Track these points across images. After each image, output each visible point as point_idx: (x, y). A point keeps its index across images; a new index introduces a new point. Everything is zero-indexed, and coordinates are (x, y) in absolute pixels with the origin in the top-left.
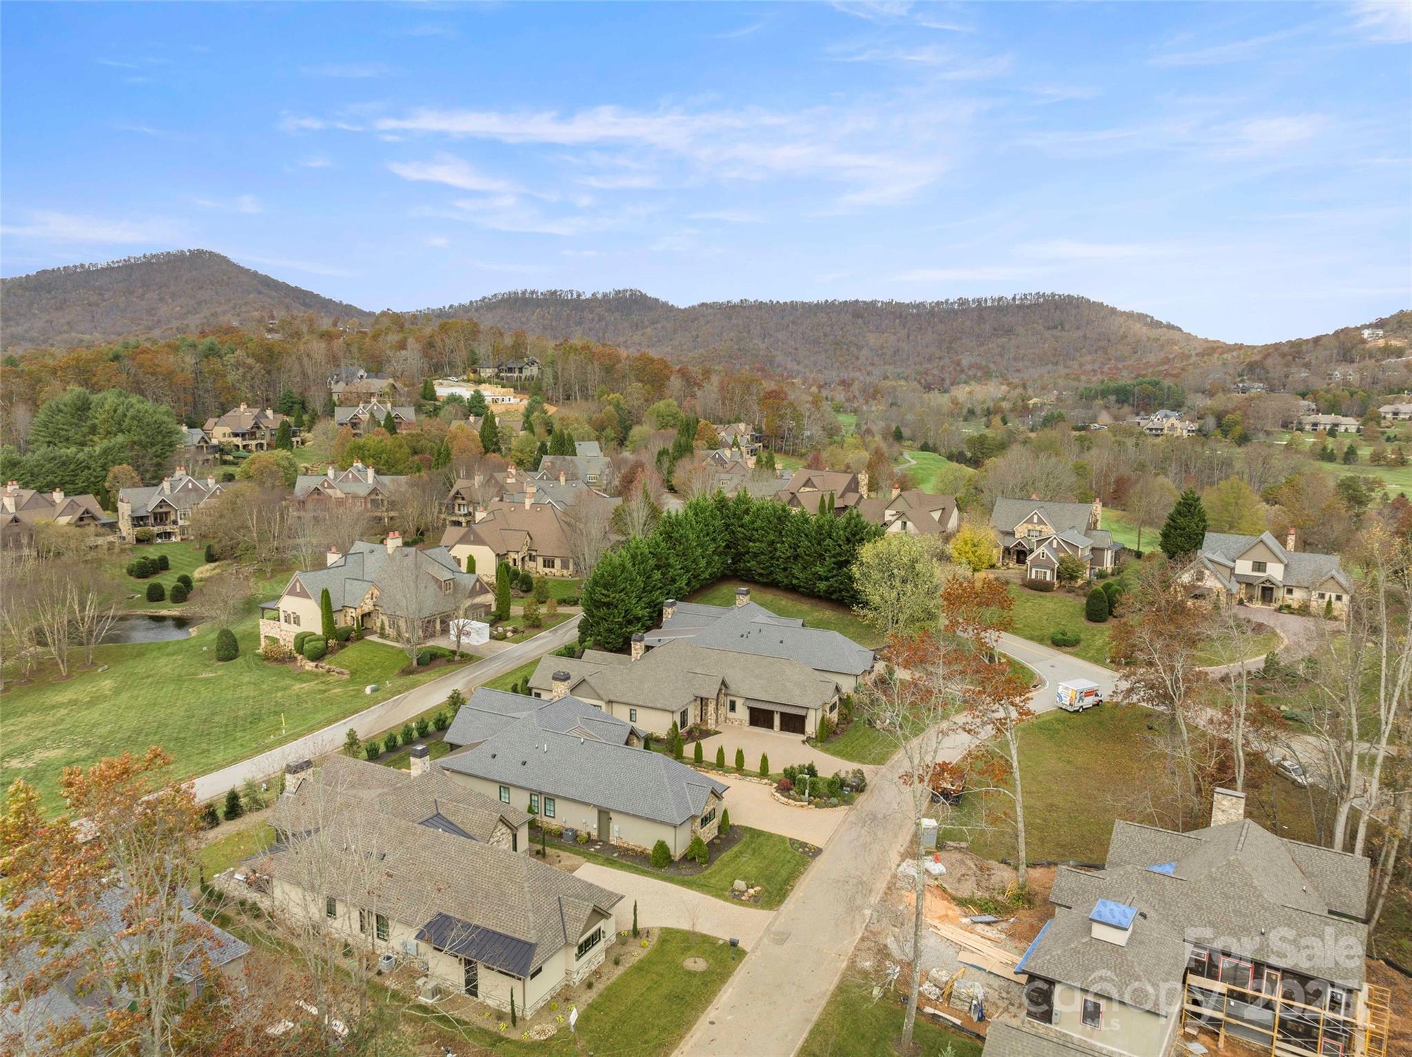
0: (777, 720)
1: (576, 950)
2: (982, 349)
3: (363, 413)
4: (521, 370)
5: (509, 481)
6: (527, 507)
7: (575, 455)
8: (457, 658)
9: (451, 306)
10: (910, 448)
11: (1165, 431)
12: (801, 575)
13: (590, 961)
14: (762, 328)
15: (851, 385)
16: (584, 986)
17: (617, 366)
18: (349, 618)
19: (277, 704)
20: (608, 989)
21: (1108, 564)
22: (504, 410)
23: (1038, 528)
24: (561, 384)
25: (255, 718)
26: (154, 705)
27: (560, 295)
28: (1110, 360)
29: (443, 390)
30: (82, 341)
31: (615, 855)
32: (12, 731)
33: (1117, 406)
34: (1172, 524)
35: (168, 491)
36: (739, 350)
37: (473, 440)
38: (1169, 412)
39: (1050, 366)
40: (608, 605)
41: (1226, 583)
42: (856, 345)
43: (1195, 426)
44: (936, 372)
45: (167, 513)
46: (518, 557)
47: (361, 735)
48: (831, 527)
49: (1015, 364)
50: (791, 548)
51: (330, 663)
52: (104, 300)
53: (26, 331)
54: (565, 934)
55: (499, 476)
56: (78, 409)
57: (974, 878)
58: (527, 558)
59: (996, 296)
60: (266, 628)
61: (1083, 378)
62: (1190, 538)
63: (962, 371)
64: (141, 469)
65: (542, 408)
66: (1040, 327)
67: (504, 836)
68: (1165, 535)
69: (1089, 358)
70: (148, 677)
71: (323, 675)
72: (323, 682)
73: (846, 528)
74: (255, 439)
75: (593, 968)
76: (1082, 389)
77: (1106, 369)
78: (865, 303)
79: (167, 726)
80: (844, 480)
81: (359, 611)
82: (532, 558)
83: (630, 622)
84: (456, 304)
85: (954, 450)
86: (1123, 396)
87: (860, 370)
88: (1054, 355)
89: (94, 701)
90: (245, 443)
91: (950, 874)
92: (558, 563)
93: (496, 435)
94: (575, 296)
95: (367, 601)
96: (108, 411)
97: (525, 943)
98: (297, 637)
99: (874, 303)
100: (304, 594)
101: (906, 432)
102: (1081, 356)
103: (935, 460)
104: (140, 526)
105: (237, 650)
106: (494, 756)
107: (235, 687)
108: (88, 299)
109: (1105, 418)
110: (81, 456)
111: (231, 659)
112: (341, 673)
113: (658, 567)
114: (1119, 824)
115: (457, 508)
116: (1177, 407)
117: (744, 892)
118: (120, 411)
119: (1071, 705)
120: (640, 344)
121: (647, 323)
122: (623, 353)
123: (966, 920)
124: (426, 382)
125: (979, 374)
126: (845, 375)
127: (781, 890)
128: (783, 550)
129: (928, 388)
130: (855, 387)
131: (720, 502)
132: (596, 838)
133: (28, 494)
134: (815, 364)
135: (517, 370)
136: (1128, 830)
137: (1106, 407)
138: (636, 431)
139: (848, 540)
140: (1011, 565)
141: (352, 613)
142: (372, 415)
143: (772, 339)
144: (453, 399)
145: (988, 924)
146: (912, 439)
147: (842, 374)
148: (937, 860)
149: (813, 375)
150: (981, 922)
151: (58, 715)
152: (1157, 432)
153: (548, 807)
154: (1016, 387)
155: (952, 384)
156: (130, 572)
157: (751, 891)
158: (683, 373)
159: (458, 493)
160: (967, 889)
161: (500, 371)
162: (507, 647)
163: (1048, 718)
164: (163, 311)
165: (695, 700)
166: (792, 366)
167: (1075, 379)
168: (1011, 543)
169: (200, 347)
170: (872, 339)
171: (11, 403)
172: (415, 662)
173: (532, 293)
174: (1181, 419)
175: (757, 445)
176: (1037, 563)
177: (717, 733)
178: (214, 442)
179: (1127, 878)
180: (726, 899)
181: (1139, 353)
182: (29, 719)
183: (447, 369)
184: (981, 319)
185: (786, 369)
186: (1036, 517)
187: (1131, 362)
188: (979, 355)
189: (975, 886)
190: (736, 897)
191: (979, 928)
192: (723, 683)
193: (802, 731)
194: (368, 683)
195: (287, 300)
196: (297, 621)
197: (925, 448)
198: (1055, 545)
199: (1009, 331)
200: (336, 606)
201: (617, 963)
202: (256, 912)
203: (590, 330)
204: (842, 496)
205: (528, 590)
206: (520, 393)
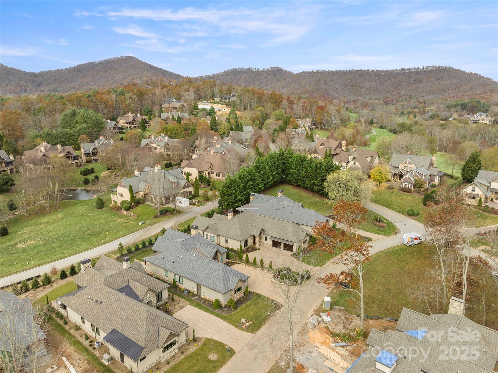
0: (282, 246)
1: (162, 349)
2: (409, 88)
3: (170, 115)
4: (229, 98)
5: (214, 142)
6: (212, 153)
7: (243, 131)
8: (175, 212)
9: (213, 75)
10: (375, 127)
11: (480, 121)
12: (308, 184)
13: (170, 352)
14: (325, 81)
15: (357, 102)
16: (166, 363)
17: (263, 97)
18: (140, 195)
19: (110, 227)
20: (175, 365)
21: (437, 181)
22: (222, 113)
23: (409, 166)
24: (242, 104)
25: (101, 232)
26: (71, 225)
27: (251, 70)
28: (461, 92)
29: (201, 106)
30: (91, 89)
31: (201, 302)
32: (25, 233)
33: (461, 111)
34: (466, 165)
35: (97, 145)
36: (316, 89)
37: (207, 125)
38: (482, 113)
39: (436, 95)
40: (228, 195)
41: (485, 192)
42: (360, 87)
43: (492, 119)
44: (390, 97)
45: (97, 152)
46: (207, 172)
47: (123, 245)
48: (321, 165)
49: (422, 94)
50: (305, 172)
51: (131, 212)
52: (98, 74)
53: (74, 86)
54: (158, 343)
55: (210, 140)
56: (72, 115)
57: (342, 324)
58: (211, 173)
59: (416, 67)
60: (113, 197)
61: (449, 99)
62: (473, 171)
63: (401, 97)
64: (92, 136)
65: (235, 113)
66: (433, 80)
67: (151, 296)
68: (463, 170)
69: (452, 91)
70: (73, 214)
71: (129, 216)
72: (128, 219)
73: (326, 166)
74: (134, 124)
75: (172, 355)
76: (447, 104)
77: (459, 96)
78: (364, 70)
79: (71, 233)
80: (337, 143)
81: (143, 193)
82: (213, 173)
83: (237, 202)
84: (215, 74)
85: (393, 128)
86: (464, 107)
87: (361, 96)
88: (438, 91)
89: (55, 222)
90: (130, 126)
91: (333, 322)
92: (221, 175)
93: (216, 123)
94: (257, 70)
95: (147, 189)
96: (81, 116)
97: (140, 346)
98: (121, 202)
99: (368, 70)
100: (124, 186)
101: (375, 121)
102: (449, 91)
103: (384, 132)
104: (88, 156)
105: (103, 205)
106: (164, 258)
107: (99, 219)
108: (93, 74)
109: (455, 116)
110: (71, 132)
111: (101, 208)
112: (134, 216)
113: (251, 180)
114: (405, 310)
115: (196, 151)
116: (486, 111)
117: (244, 324)
118: (85, 116)
119: (408, 243)
120: (279, 87)
121: (282, 79)
122: (265, 92)
123: (333, 345)
124: (195, 103)
125: (407, 98)
126: (355, 98)
127: (260, 324)
128: (302, 173)
129: (387, 103)
130: (358, 104)
131: (281, 153)
132: (196, 294)
133: (49, 146)
134: (344, 94)
135: (228, 99)
136: (408, 313)
137: (456, 111)
138: (267, 122)
139: (327, 171)
140: (397, 180)
141: (141, 193)
142: (173, 116)
143: (328, 85)
144: (204, 110)
145: (343, 347)
146: (377, 123)
147: (354, 98)
148: (328, 315)
149: (343, 98)
150: (339, 346)
151: (41, 227)
152: (475, 122)
153: (180, 280)
154: (421, 103)
155: (397, 102)
156: (81, 173)
157: (247, 324)
158: (288, 99)
159: (196, 146)
160: (339, 329)
161: (222, 99)
162: (195, 208)
163: (397, 248)
164: (117, 78)
165: (251, 236)
166: (335, 95)
167: (445, 100)
168: (397, 171)
169: (118, 92)
170: (367, 84)
171: (55, 112)
172: (159, 213)
173: (242, 69)
174: (487, 116)
175: (313, 127)
176: (405, 181)
177: (259, 249)
178: (119, 126)
179: (401, 338)
180: (236, 326)
181: (473, 89)
182: (31, 228)
183: (204, 99)
184: (410, 77)
185: (333, 96)
186: (408, 161)
187: (469, 93)
188: (408, 90)
189: (342, 328)
190: (240, 326)
191: (338, 349)
192: (262, 230)
193: (291, 250)
194: (141, 221)
195: (157, 73)
196: (122, 196)
197: (381, 127)
198: (414, 174)
199: (421, 81)
200: (134, 191)
201: (182, 353)
202: (61, 317)
203: (262, 82)
204: (335, 149)
205: (209, 185)
206: (228, 107)
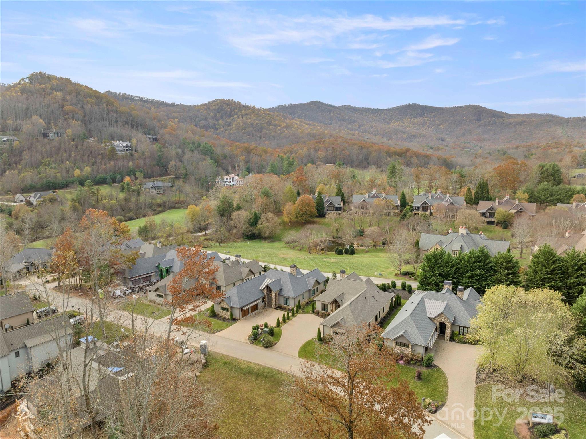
172: (399, 272)
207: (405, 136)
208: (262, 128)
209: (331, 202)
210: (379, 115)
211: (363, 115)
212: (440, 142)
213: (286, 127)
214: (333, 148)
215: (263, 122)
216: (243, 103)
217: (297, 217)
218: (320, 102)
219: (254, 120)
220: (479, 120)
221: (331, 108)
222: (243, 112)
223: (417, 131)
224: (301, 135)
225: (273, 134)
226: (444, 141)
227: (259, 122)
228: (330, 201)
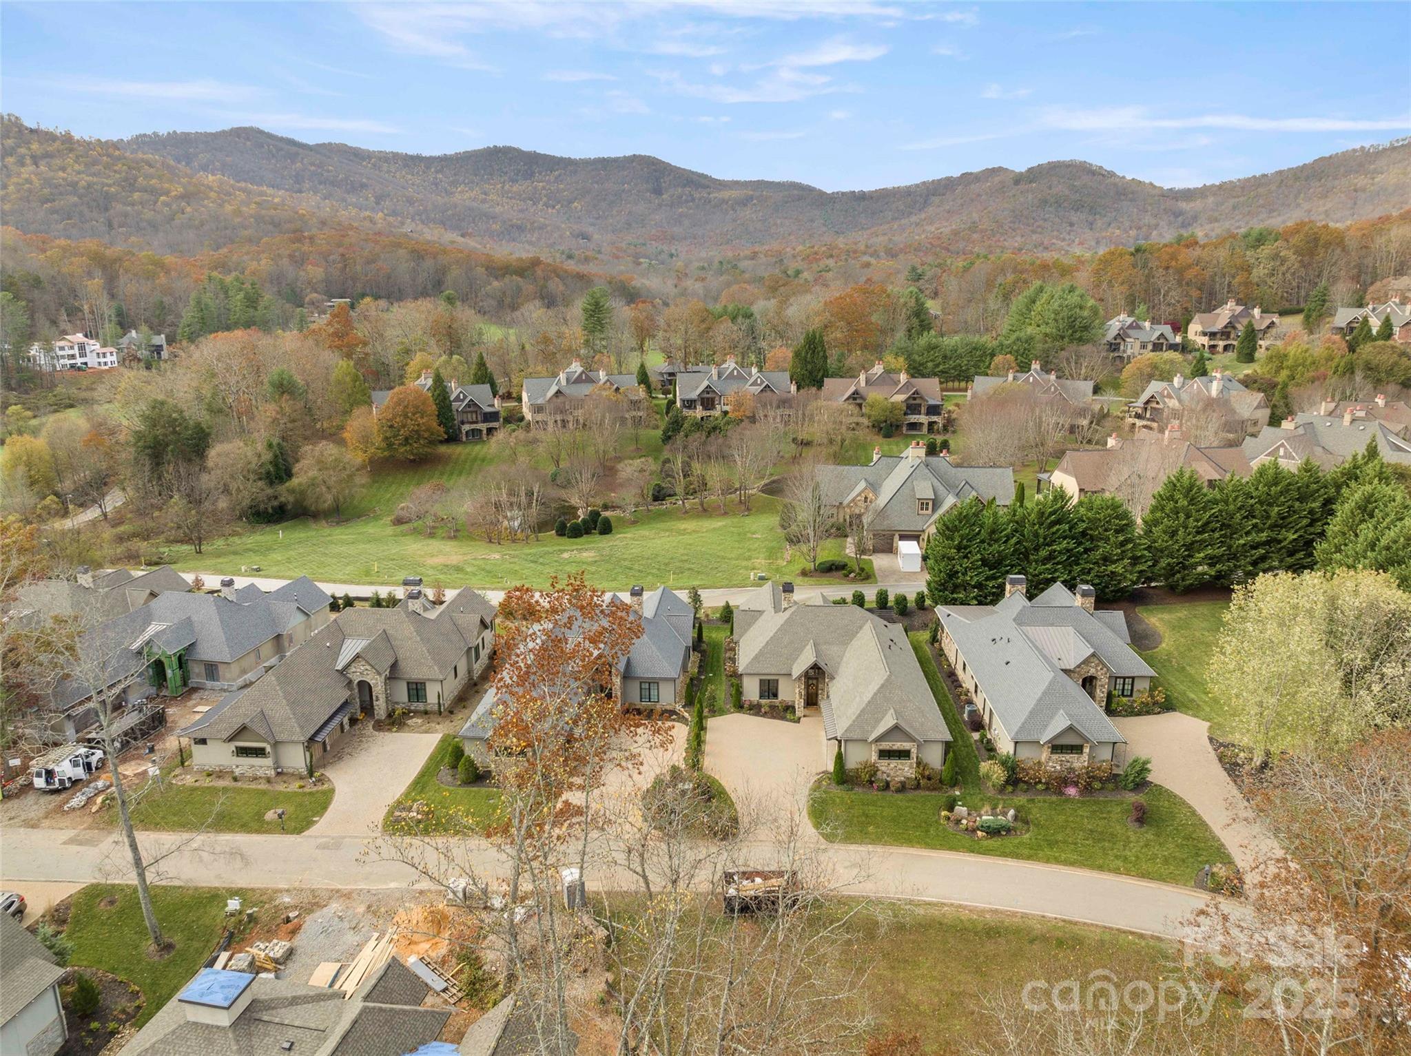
1: (233, 748)
8: (852, 575)
13: (252, 765)
16: (235, 777)
67: (369, 672)
74: (1228, 339)
75: (258, 774)
81: (847, 510)
90: (1212, 343)
95: (859, 503)
172: (813, 567)
200: (833, 500)
201: (271, 781)
207: (496, 227)
208: (108, 197)
209: (471, 400)
210: (424, 172)
211: (380, 171)
212: (581, 241)
213: (186, 197)
214: (343, 255)
215: (110, 182)
216: (29, 123)
217: (390, 445)
218: (261, 132)
219: (79, 173)
220: (658, 191)
221: (294, 149)
222: (35, 146)
223: (521, 215)
224: (238, 220)
225: (148, 214)
226: (589, 240)
227: (95, 179)
228: (465, 397)
